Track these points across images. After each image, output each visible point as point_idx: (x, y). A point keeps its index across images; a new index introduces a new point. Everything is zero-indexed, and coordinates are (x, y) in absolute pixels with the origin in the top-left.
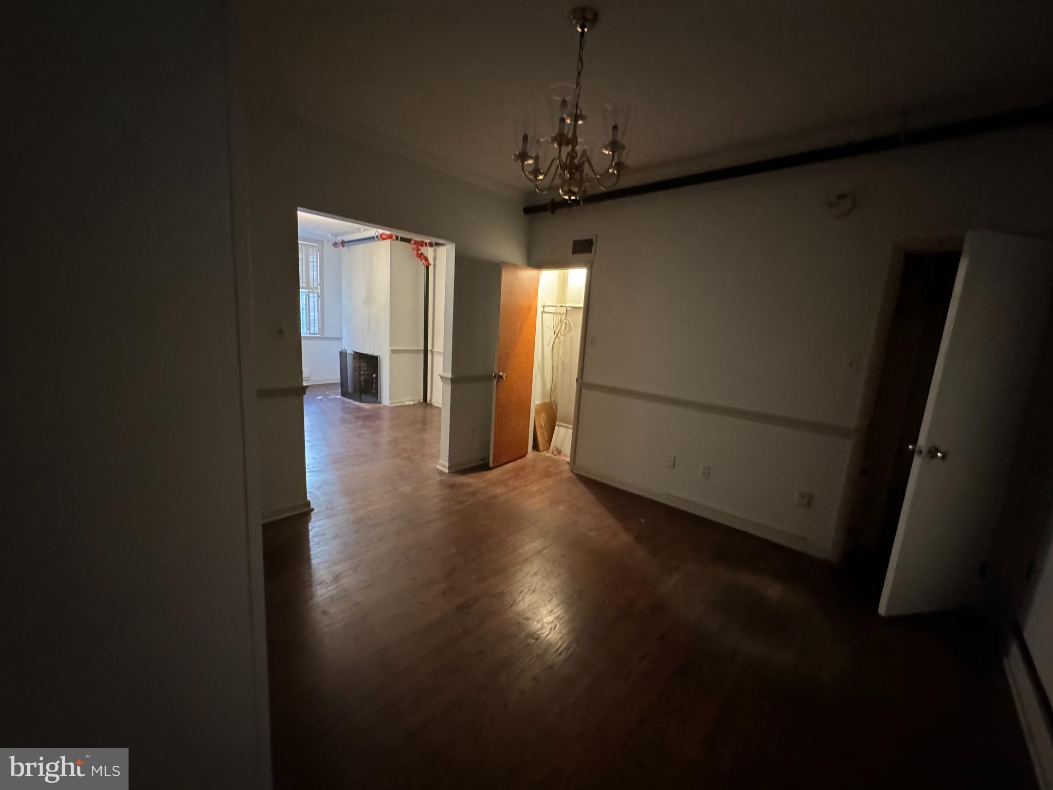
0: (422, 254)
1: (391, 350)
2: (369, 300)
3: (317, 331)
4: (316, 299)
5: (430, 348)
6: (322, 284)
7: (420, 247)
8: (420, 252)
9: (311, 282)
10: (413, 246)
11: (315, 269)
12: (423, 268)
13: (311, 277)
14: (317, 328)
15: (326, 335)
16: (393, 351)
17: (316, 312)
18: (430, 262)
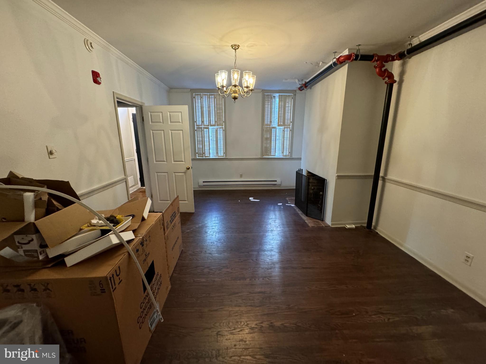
0: (386, 70)
1: (338, 176)
2: (322, 129)
3: (287, 154)
4: (288, 133)
5: (381, 174)
6: (293, 122)
7: (383, 63)
8: (383, 69)
9: (286, 121)
10: (375, 64)
11: (289, 111)
12: (385, 87)
13: (286, 118)
14: (288, 152)
15: (293, 157)
16: (339, 177)
17: (288, 141)
18: (395, 79)
